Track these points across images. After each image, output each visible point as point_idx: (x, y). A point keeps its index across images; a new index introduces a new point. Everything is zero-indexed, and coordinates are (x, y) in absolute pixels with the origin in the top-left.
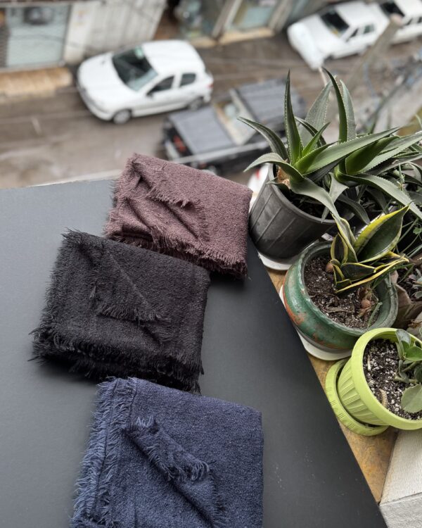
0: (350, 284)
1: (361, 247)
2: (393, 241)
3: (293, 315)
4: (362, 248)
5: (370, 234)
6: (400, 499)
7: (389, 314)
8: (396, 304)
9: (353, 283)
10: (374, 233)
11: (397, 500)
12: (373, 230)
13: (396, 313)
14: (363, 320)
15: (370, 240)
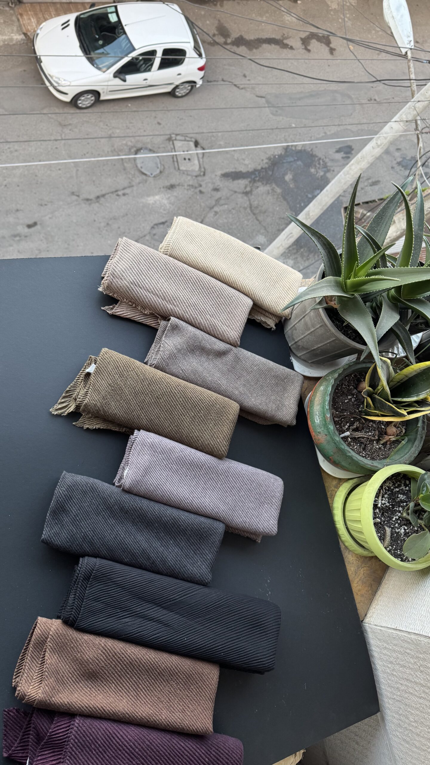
3: (314, 433)
4: (399, 384)
5: (411, 373)
7: (412, 447)
8: (422, 438)
10: (415, 373)
12: (416, 371)
13: (420, 448)
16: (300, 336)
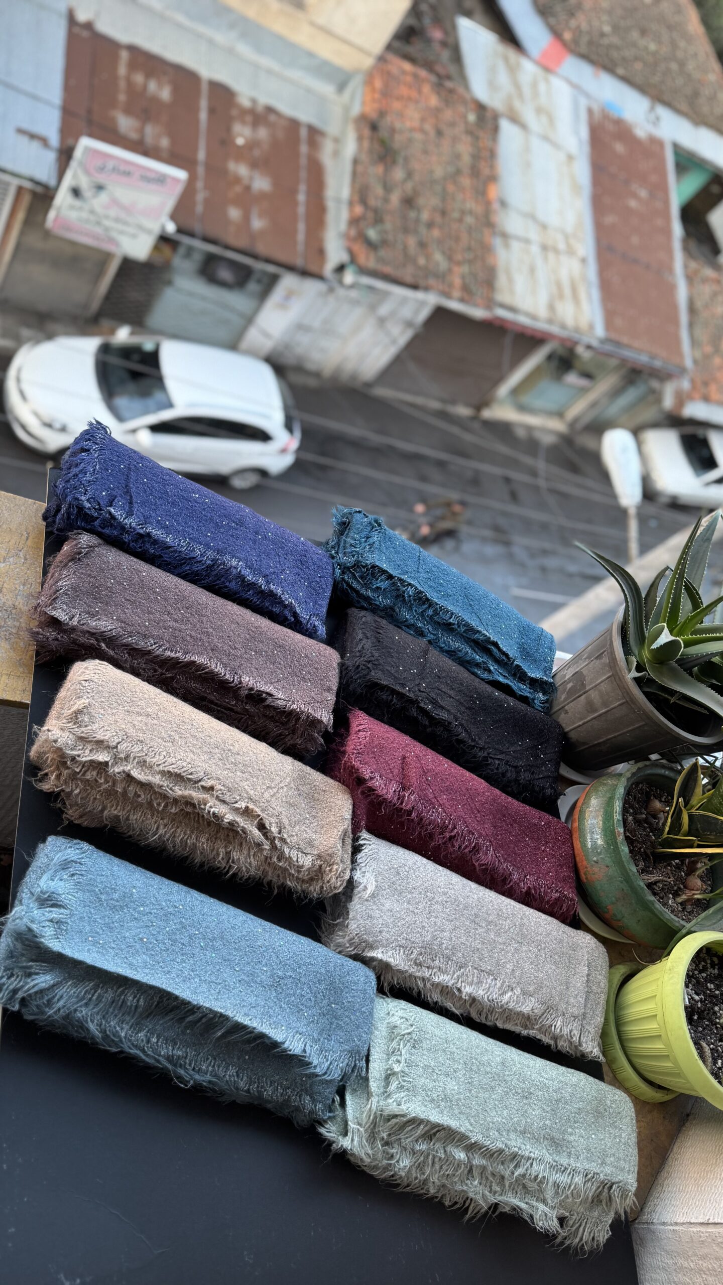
0: (691, 847)
3: (585, 863)
6: (676, 1224)
9: (699, 846)
11: (671, 1225)
16: (574, 723)
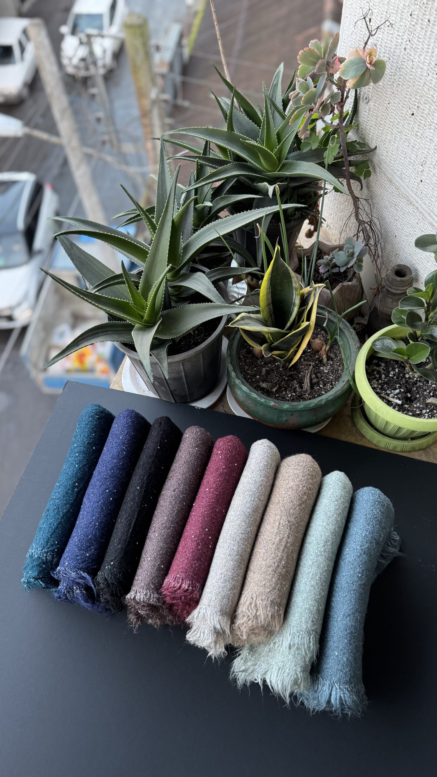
1: (271, 316)
2: (294, 285)
4: (273, 316)
14: (332, 360)
15: (272, 303)
